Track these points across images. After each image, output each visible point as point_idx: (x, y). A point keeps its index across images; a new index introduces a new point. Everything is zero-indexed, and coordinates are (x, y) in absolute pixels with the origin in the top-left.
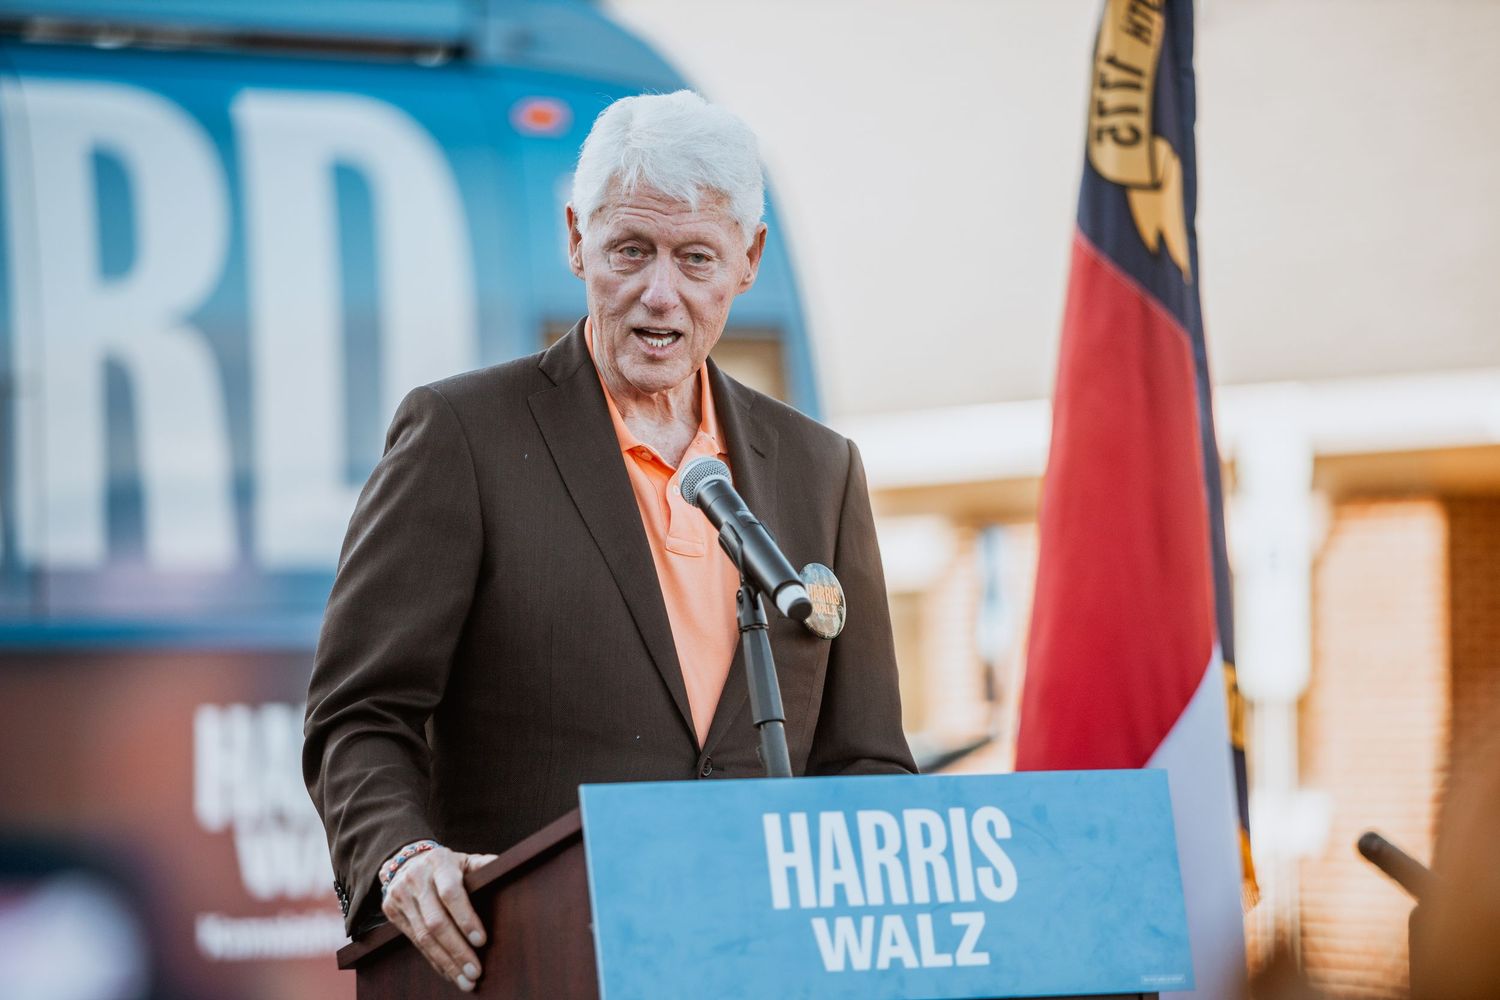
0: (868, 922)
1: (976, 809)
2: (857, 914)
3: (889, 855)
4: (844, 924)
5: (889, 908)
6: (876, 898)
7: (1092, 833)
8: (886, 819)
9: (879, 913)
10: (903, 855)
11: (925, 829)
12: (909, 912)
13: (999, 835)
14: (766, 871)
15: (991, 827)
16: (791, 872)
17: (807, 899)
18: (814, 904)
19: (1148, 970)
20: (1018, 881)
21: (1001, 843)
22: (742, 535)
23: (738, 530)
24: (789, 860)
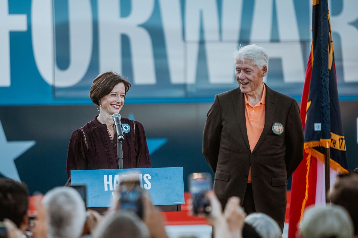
1: (144, 174)
13: (148, 179)
14: (104, 185)
15: (147, 177)
16: (108, 185)
17: (111, 189)
18: (112, 190)
19: (176, 201)
20: (152, 186)
21: (149, 180)
22: (117, 127)
23: (116, 126)
24: (108, 183)
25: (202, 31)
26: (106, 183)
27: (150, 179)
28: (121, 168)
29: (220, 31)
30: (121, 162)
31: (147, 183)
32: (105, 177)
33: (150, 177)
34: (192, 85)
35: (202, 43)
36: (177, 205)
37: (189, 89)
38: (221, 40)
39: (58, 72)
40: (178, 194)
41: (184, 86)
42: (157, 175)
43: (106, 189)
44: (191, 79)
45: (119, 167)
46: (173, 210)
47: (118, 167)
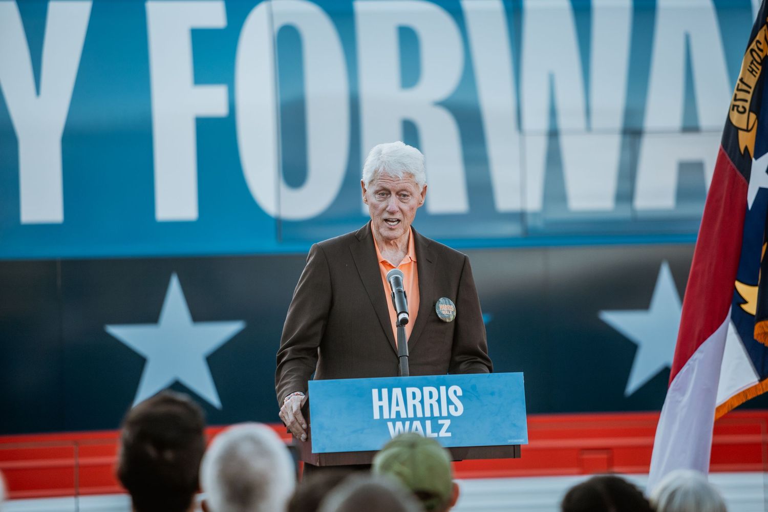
0: (408, 423)
1: (450, 386)
2: (404, 421)
3: (417, 402)
4: (399, 424)
5: (416, 418)
6: (411, 415)
7: (493, 394)
8: (417, 391)
9: (411, 421)
10: (422, 402)
11: (431, 393)
12: (423, 420)
13: (458, 395)
14: (372, 407)
15: (455, 392)
16: (381, 408)
17: (386, 416)
18: (388, 417)
19: (511, 438)
20: (464, 409)
21: (458, 397)
22: (395, 296)
23: (395, 294)
24: (381, 403)
25: (553, 113)
26: (376, 403)
27: (462, 395)
28: (404, 375)
29: (588, 112)
30: (405, 364)
31: (456, 404)
32: (375, 392)
33: (460, 393)
34: (535, 214)
35: (553, 134)
36: (514, 445)
37: (531, 222)
38: (589, 129)
39: (286, 192)
40: (514, 425)
41: (520, 216)
42: (474, 387)
43: (376, 416)
44: (533, 202)
45: (402, 374)
46: (506, 456)
47: (397, 374)
